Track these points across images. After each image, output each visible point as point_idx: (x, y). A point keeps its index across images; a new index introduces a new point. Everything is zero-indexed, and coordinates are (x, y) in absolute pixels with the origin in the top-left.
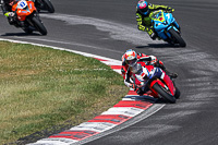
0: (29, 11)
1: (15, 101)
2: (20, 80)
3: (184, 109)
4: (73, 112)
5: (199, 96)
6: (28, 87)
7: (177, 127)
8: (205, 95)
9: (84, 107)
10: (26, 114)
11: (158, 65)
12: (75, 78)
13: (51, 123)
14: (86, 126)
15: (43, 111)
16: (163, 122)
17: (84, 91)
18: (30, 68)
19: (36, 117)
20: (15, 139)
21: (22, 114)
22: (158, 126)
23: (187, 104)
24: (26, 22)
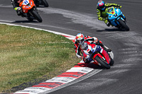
0: (30, 7)
1: (10, 63)
2: (14, 49)
3: (120, 69)
4: (48, 70)
5: (130, 60)
6: (18, 54)
7: (116, 80)
8: (134, 59)
9: (55, 67)
10: (17, 71)
11: (98, 44)
12: (49, 48)
13: (34, 77)
14: (56, 79)
15: (28, 69)
16: (106, 77)
17: (55, 57)
18: (20, 42)
19: (24, 73)
20: (10, 87)
21: (14, 71)
22: (103, 79)
23: (122, 65)
24: (28, 13)
